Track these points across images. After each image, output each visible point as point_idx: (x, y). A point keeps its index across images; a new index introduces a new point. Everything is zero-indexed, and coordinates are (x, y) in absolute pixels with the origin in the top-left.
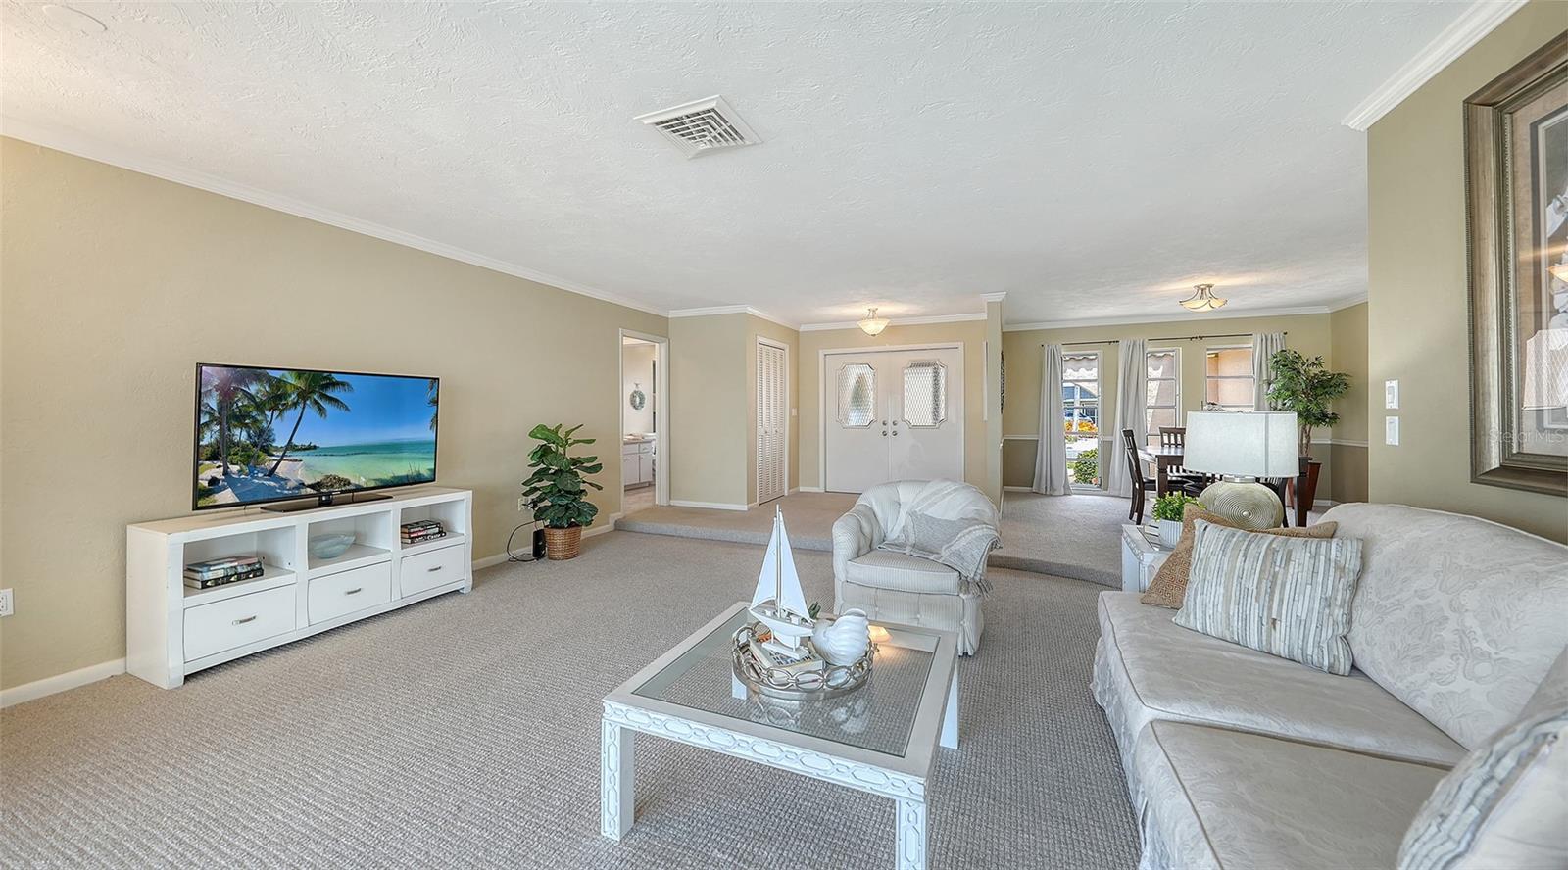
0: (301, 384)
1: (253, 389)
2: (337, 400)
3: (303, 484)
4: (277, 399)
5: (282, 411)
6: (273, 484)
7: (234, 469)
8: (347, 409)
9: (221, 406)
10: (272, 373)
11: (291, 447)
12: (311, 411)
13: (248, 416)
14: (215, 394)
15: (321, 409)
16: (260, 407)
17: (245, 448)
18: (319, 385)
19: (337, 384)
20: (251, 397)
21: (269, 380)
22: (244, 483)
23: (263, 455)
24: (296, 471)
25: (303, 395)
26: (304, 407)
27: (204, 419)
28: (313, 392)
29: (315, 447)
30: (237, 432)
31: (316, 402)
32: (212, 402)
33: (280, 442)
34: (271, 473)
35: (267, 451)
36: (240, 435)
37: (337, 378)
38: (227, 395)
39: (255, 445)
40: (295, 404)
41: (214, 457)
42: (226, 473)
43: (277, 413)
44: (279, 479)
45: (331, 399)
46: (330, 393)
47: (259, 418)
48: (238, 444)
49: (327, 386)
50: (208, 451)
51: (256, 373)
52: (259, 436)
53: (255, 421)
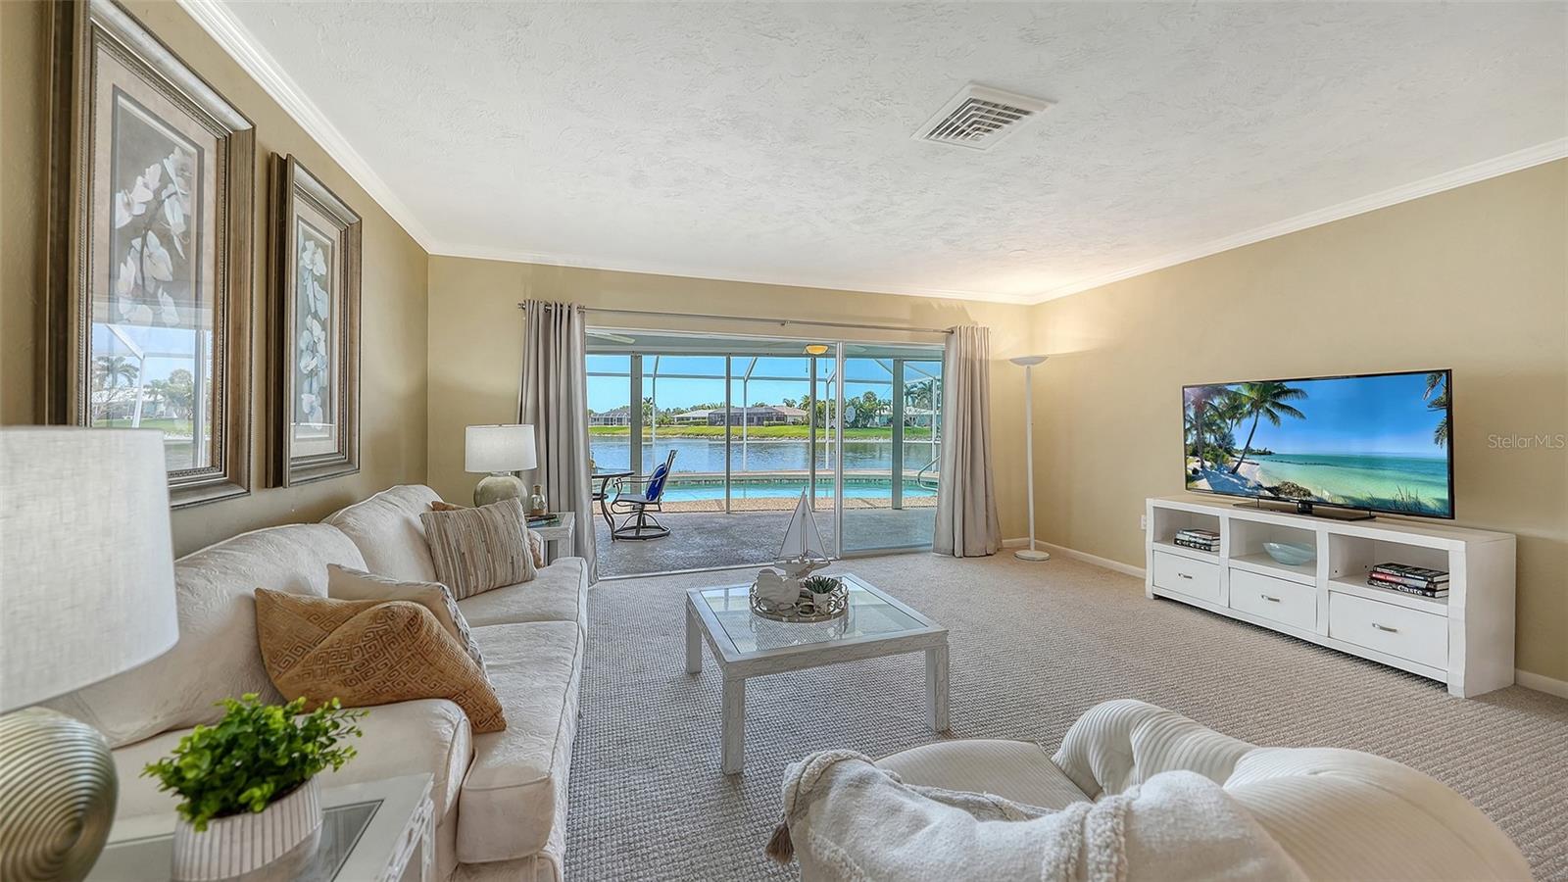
0: (1254, 395)
1: (1216, 402)
2: (1289, 408)
3: (1261, 486)
4: (1234, 409)
5: (1239, 420)
6: (1235, 481)
7: (1208, 464)
8: (1301, 416)
9: (1196, 417)
10: (1229, 388)
11: (1248, 450)
12: (1264, 419)
13: (1214, 423)
14: (1192, 407)
15: (1273, 417)
16: (1222, 416)
17: (1214, 449)
18: (1272, 394)
19: (1289, 391)
20: (1215, 409)
21: (1228, 393)
22: (1216, 476)
23: (1227, 456)
24: (1253, 472)
25: (1256, 405)
26: (1257, 416)
27: (1188, 426)
28: (1265, 401)
29: (1270, 453)
30: (1208, 435)
31: (1269, 411)
32: (1191, 413)
33: (1240, 446)
34: (1234, 471)
35: (1229, 452)
36: (1210, 438)
37: (1288, 386)
38: (1200, 408)
39: (1220, 447)
40: (1250, 413)
41: (1194, 454)
42: (1202, 467)
43: (1235, 421)
44: (1240, 478)
45: (1283, 407)
46: (1282, 401)
47: (1222, 425)
48: (1208, 445)
49: (1278, 395)
50: (1190, 449)
51: (1218, 390)
52: (1223, 440)
53: (1220, 428)
